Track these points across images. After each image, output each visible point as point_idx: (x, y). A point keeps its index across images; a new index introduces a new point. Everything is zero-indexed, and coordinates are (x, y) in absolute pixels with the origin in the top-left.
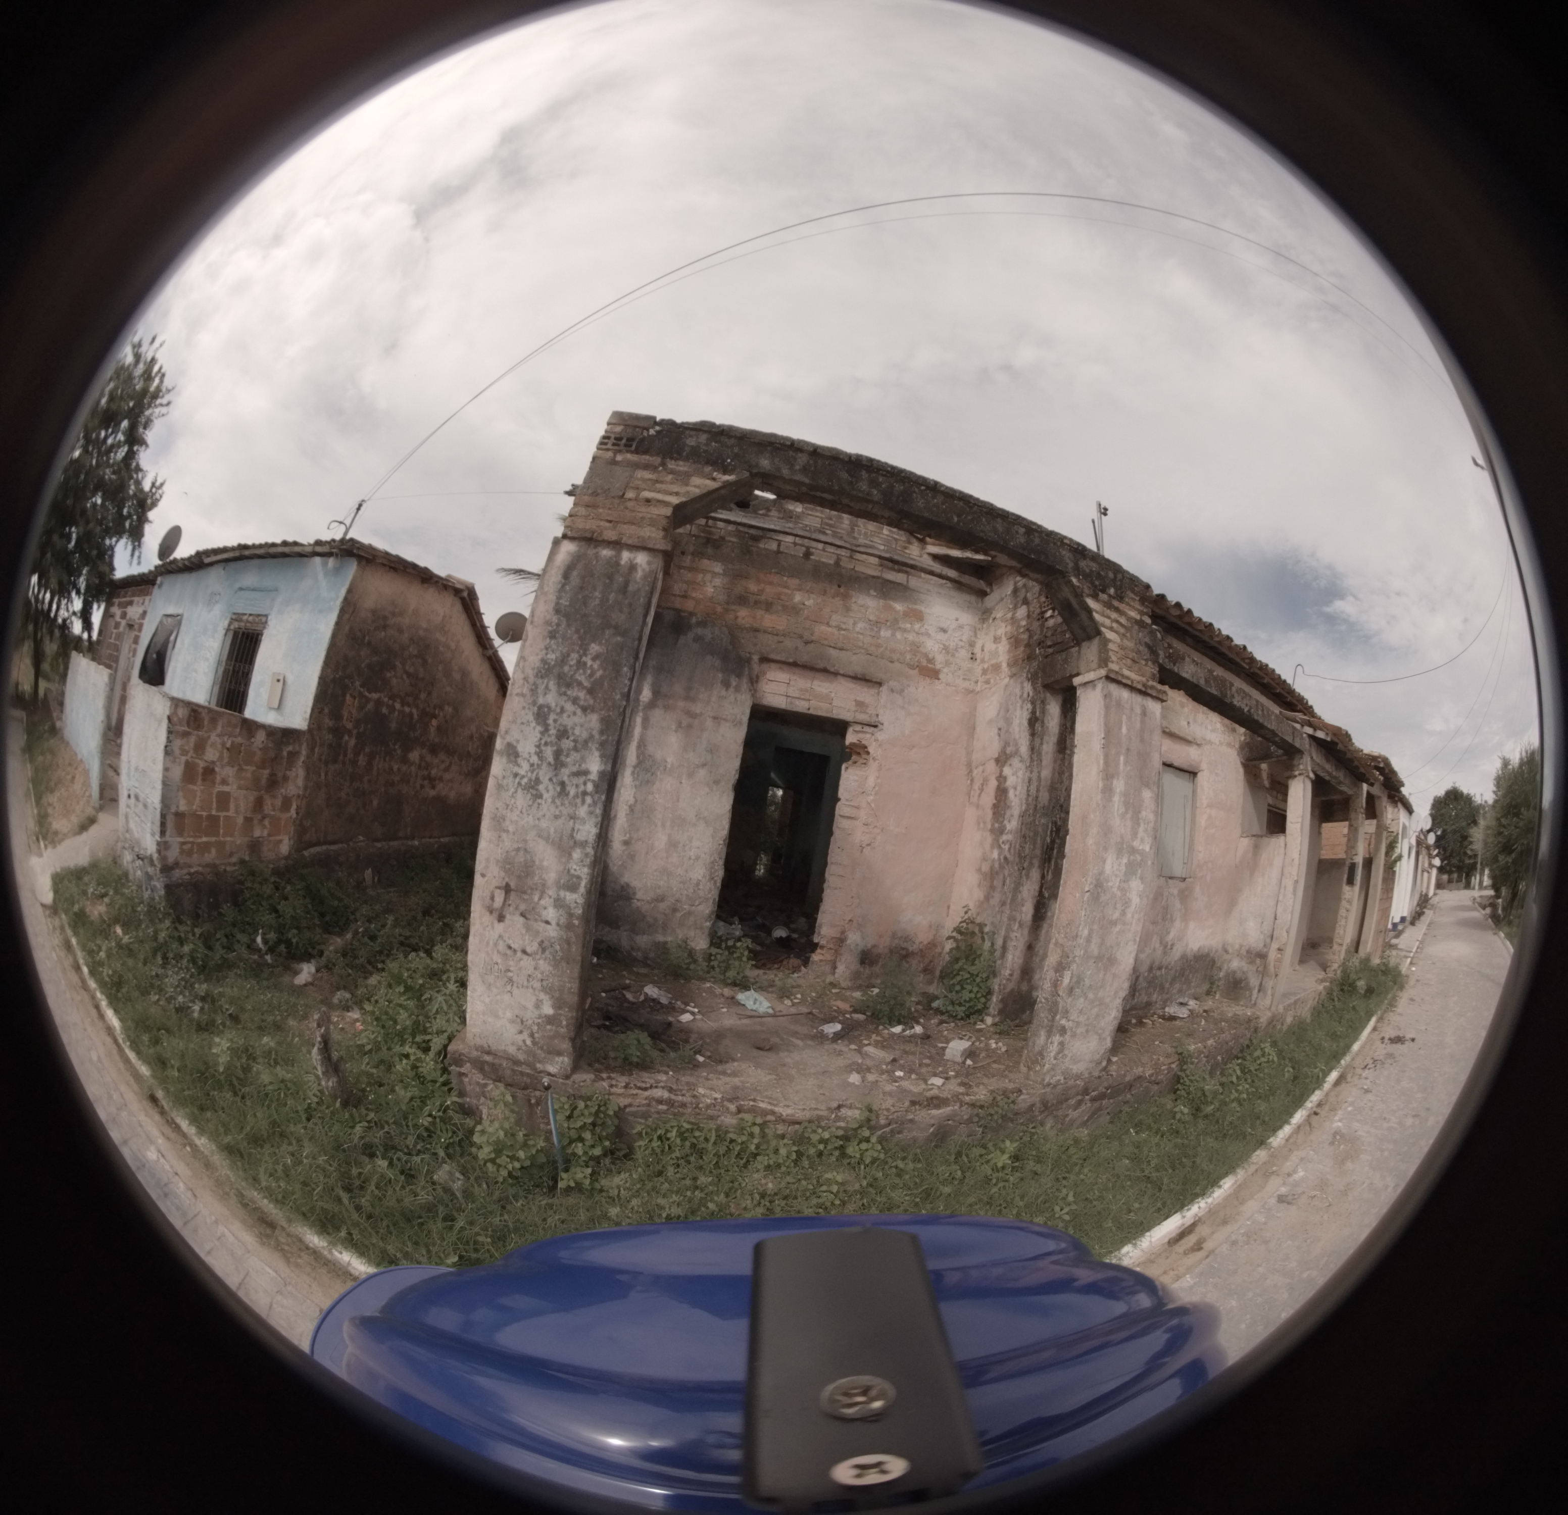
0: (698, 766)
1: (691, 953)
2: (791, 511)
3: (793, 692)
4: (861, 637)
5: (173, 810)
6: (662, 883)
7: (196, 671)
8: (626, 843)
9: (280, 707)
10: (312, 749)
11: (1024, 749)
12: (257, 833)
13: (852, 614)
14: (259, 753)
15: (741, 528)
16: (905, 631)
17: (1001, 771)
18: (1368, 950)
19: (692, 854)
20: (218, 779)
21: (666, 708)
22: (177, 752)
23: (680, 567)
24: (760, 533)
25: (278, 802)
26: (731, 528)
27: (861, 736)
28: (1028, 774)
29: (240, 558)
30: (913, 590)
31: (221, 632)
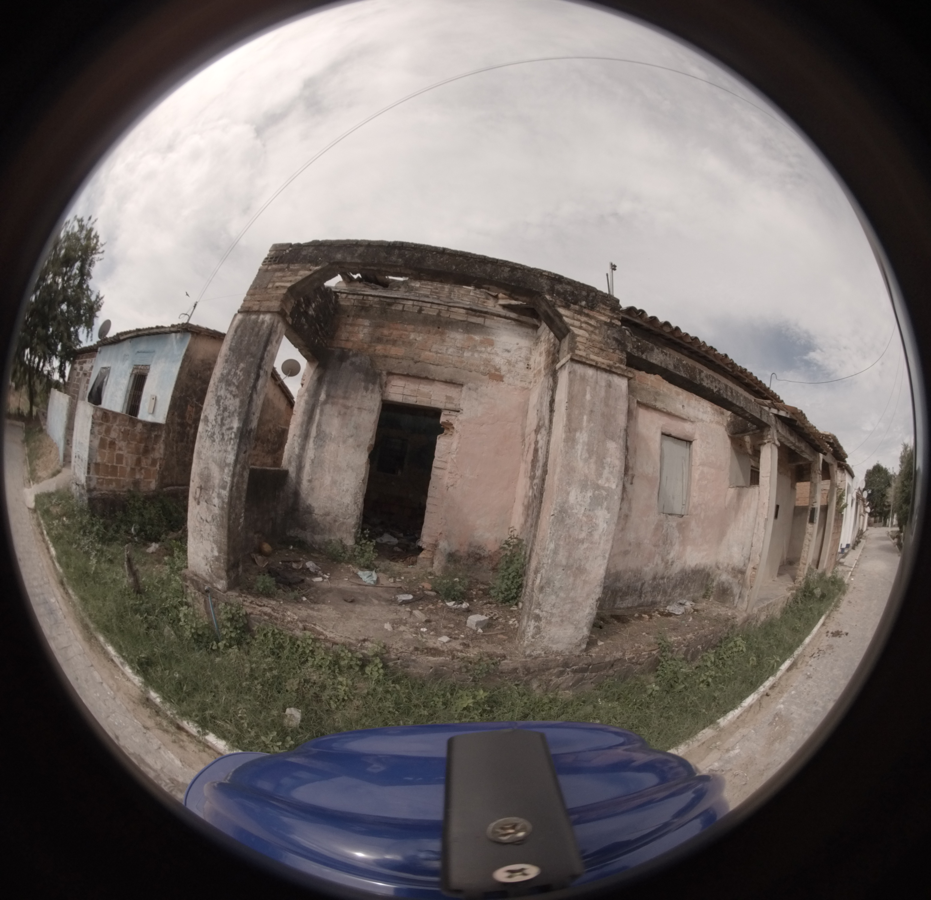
0: (348, 437)
1: (344, 547)
2: (413, 287)
3: (406, 392)
4: (451, 357)
5: (94, 461)
6: (328, 505)
7: (116, 396)
8: (310, 481)
9: (153, 412)
10: (168, 434)
11: (547, 421)
12: (138, 476)
13: (445, 344)
14: (138, 435)
15: (382, 299)
16: (481, 352)
17: (537, 438)
18: (824, 567)
19: (344, 488)
20: (117, 447)
21: (333, 404)
22: (96, 432)
23: (346, 324)
24: (393, 301)
25: (149, 461)
26: (376, 299)
27: (448, 417)
28: (547, 438)
29: (138, 336)
30: (488, 327)
31: (129, 375)
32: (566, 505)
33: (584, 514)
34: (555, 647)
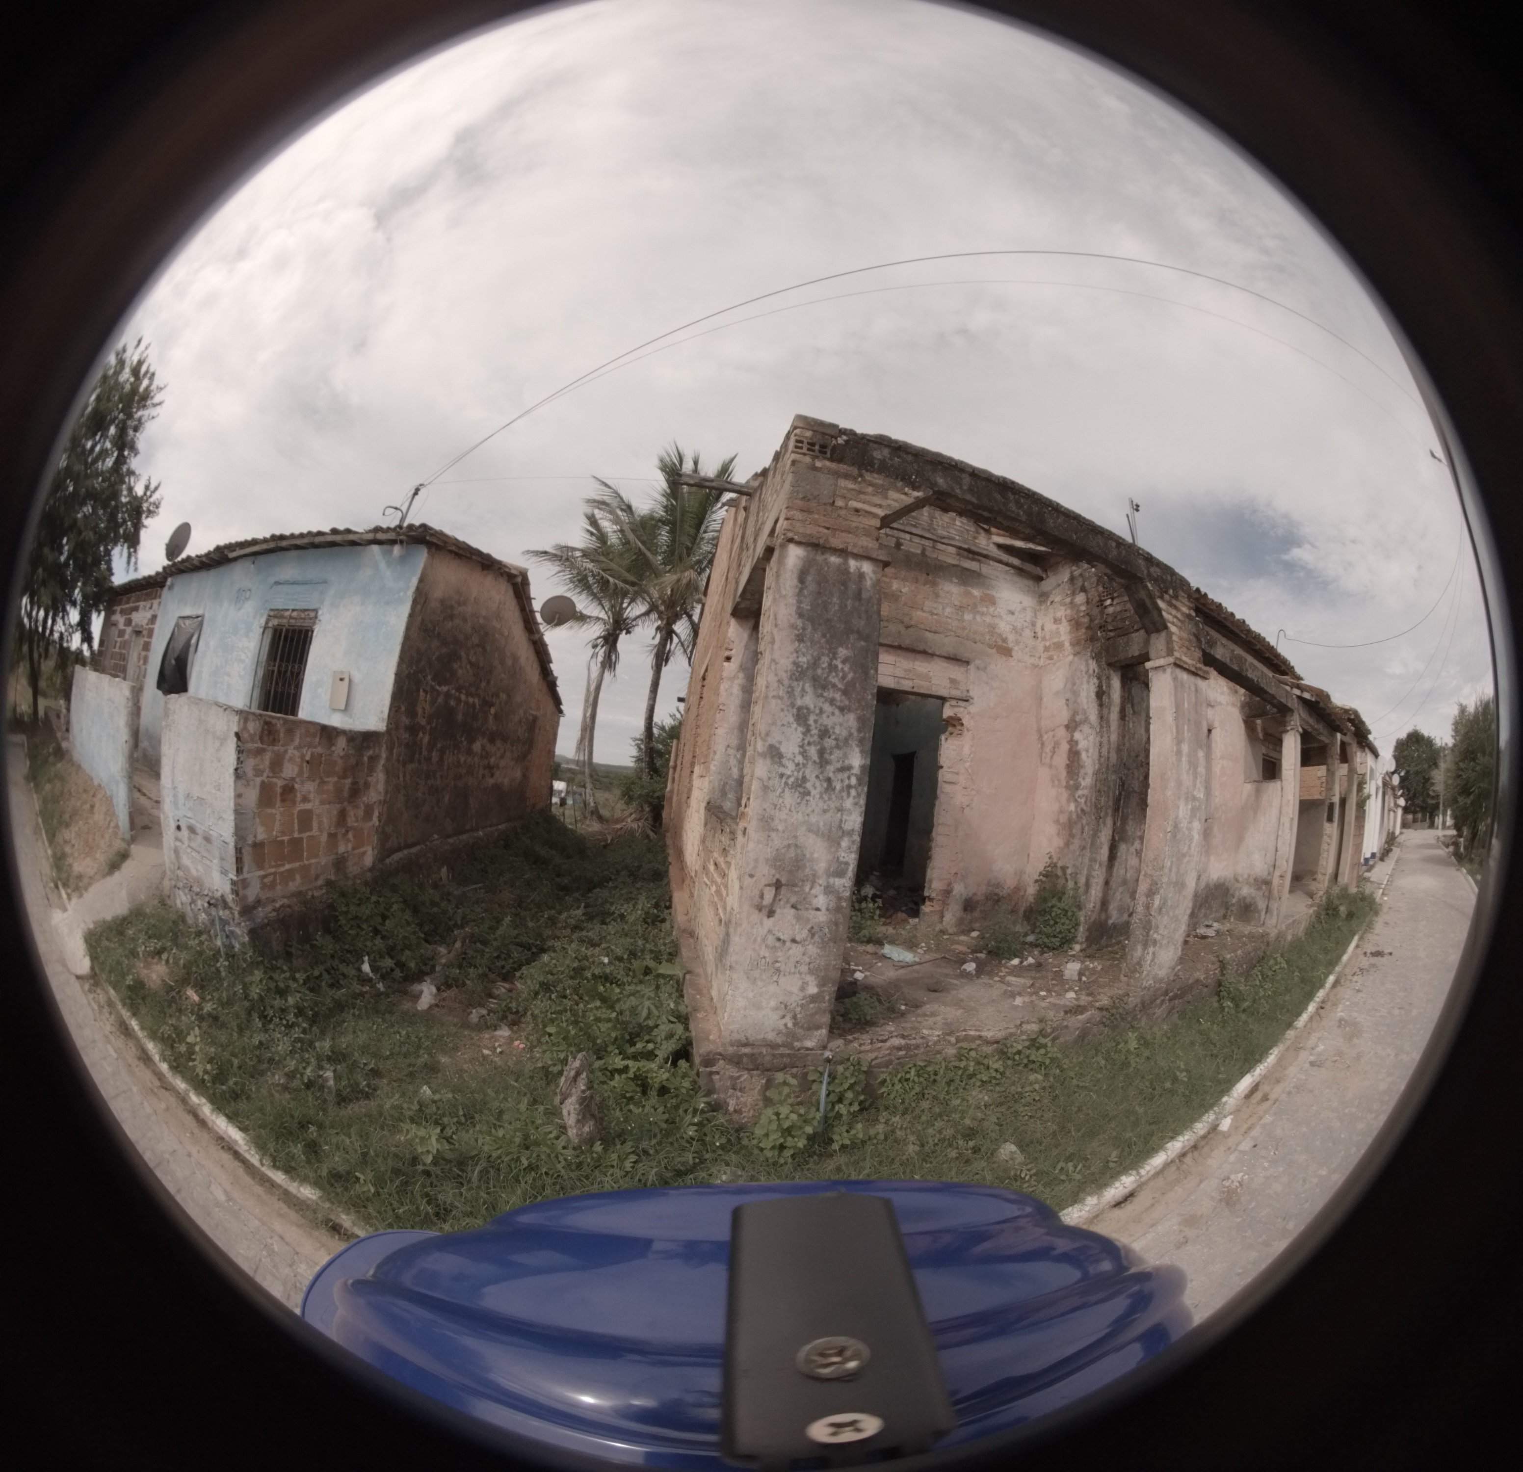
3: (898, 672)
4: (949, 621)
5: (249, 840)
7: (228, 675)
9: (347, 708)
10: (390, 751)
11: (1093, 717)
12: (342, 849)
13: (940, 600)
14: (340, 761)
16: (982, 614)
17: (1072, 736)
18: (1346, 881)
20: (299, 797)
22: (249, 772)
25: (361, 812)
27: (955, 710)
28: (1098, 739)
30: (985, 577)
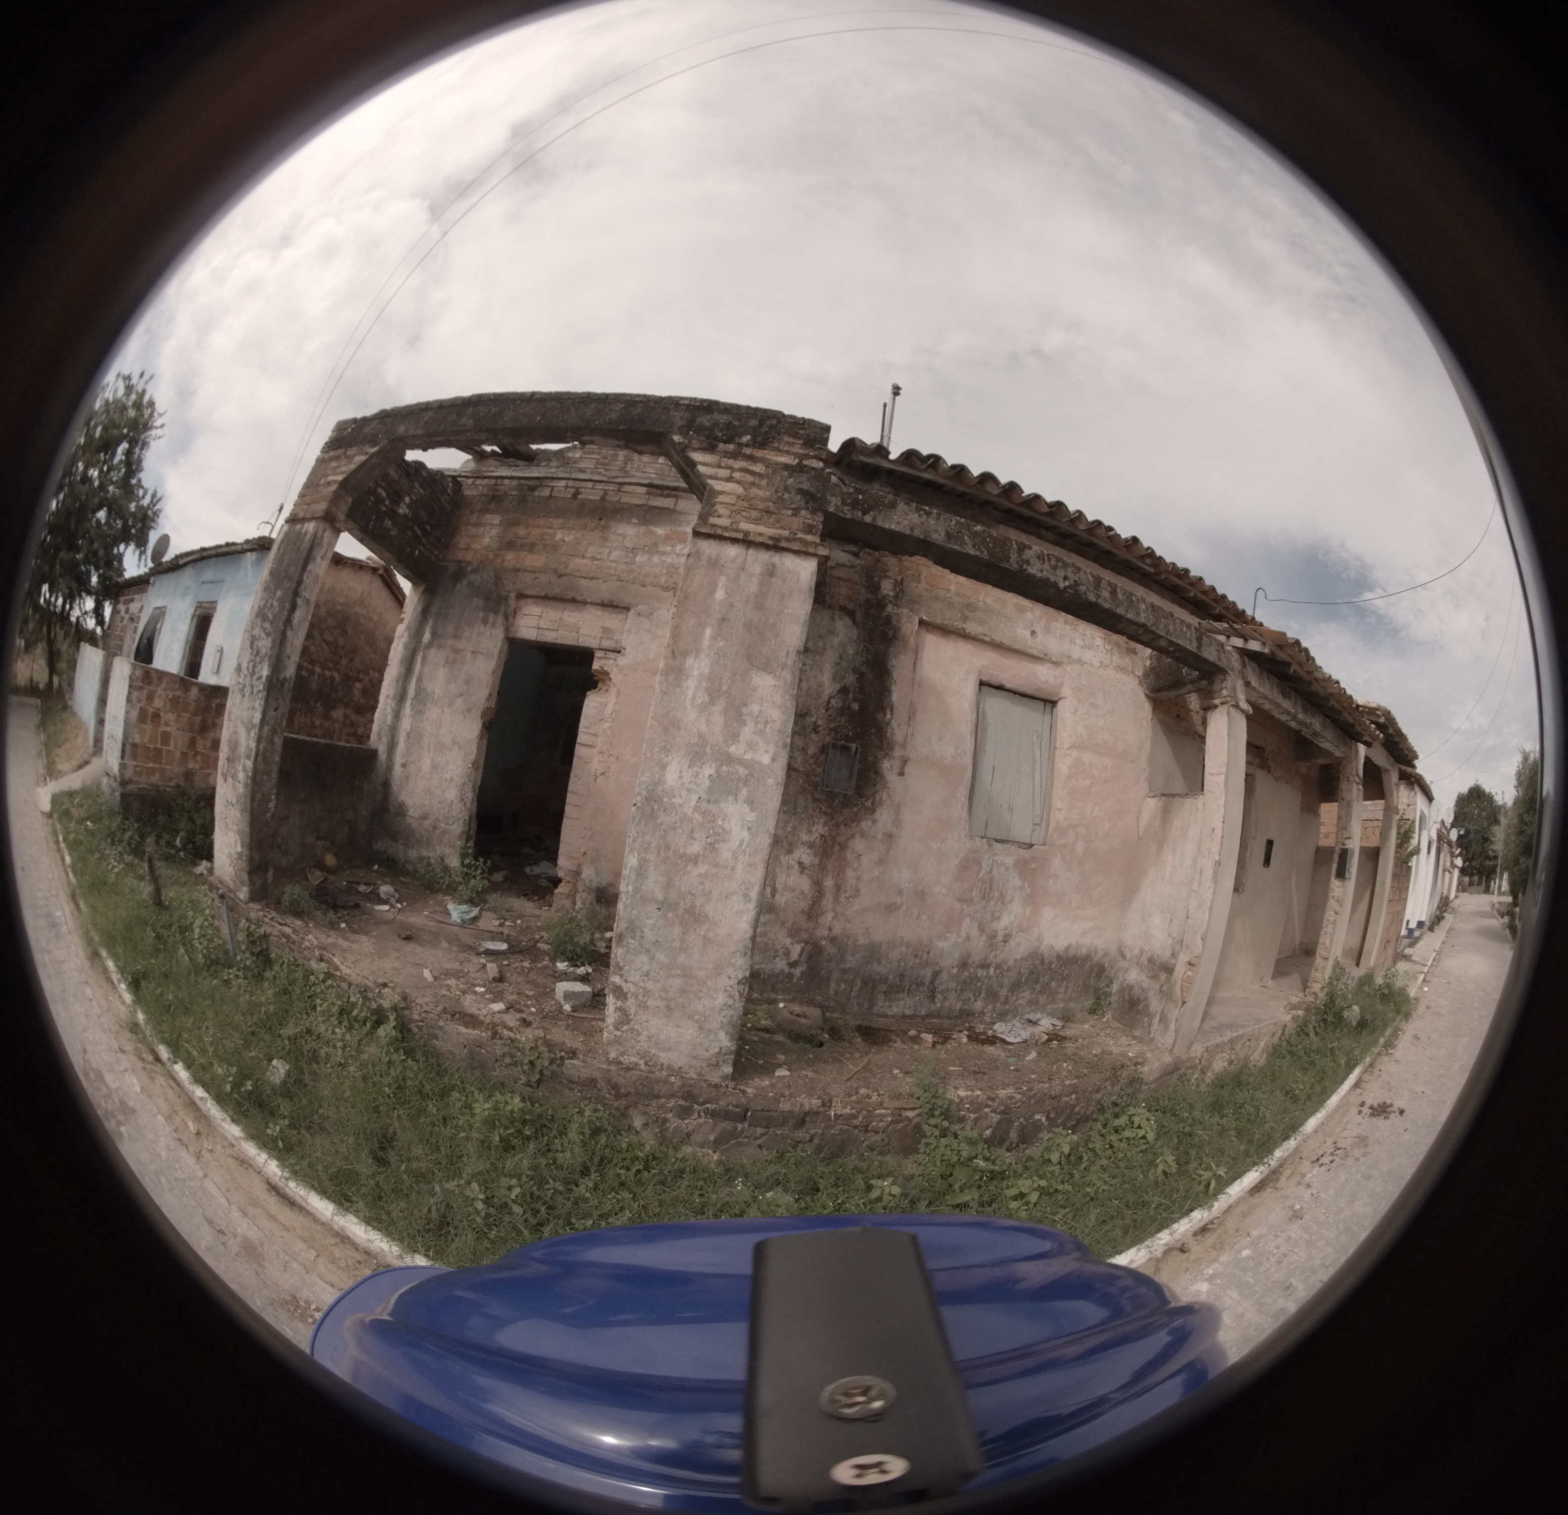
0: (457, 696)
2: (573, 458)
3: (543, 624)
4: (614, 565)
5: (130, 741)
6: (427, 802)
8: (404, 765)
9: (218, 669)
12: (191, 765)
13: (608, 544)
14: (193, 704)
15: (521, 482)
16: (664, 554)
19: (448, 776)
20: (163, 722)
21: (439, 646)
22: (135, 700)
24: (538, 483)
25: (208, 744)
29: (203, 559)
30: (680, 513)
31: (189, 617)
32: (659, 789)
33: (696, 809)
34: (664, 1058)
